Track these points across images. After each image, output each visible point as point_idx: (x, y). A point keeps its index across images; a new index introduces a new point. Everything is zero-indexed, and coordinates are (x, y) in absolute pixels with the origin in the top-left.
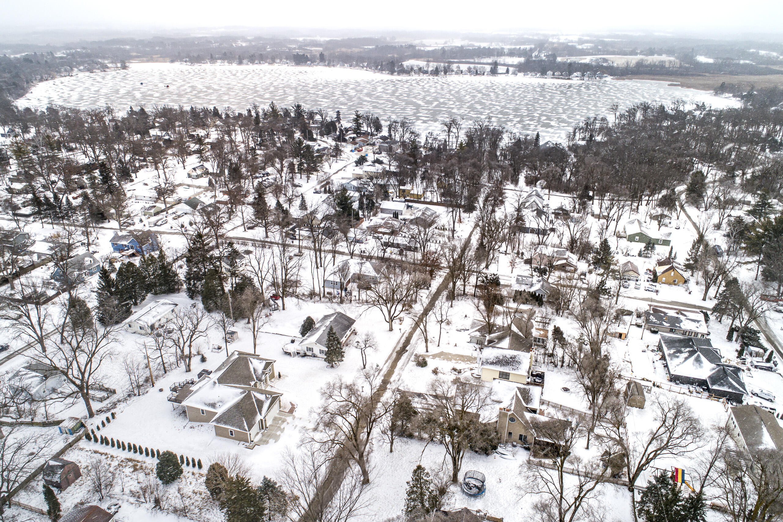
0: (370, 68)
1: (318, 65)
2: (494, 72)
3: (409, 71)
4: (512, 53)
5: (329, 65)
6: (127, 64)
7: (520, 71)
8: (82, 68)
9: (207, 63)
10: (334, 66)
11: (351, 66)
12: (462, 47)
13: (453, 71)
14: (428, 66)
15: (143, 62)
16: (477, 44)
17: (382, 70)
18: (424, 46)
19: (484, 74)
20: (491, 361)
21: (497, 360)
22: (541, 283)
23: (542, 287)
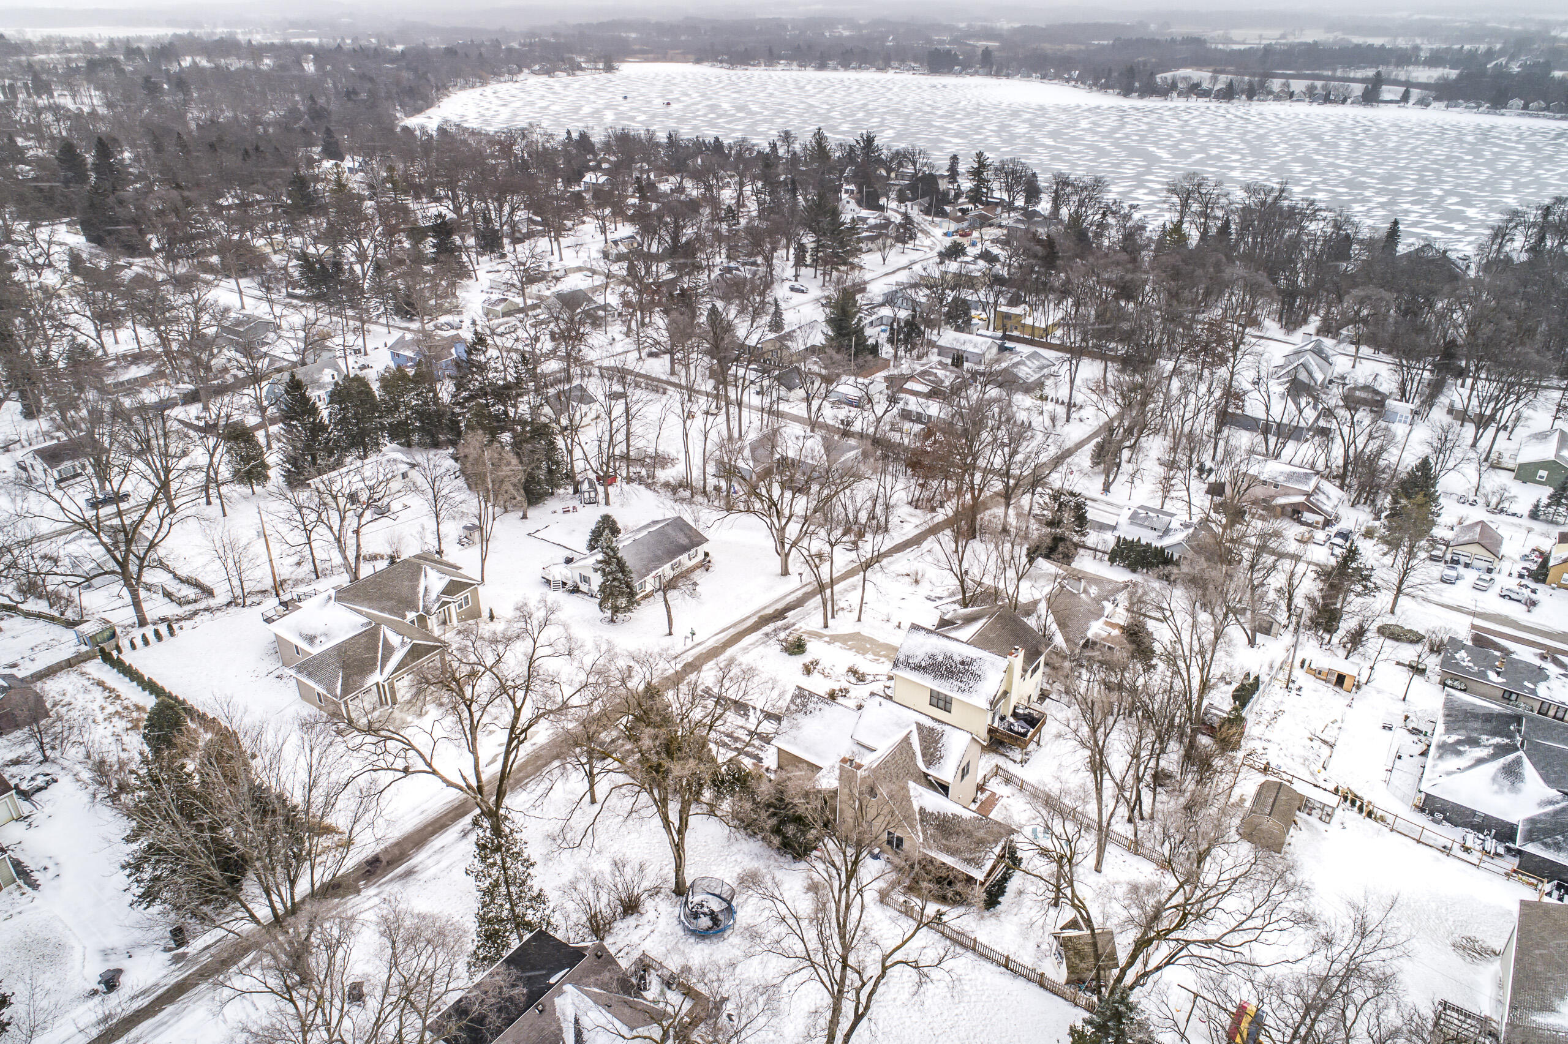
0: (1084, 83)
1: (976, 73)
2: (1370, 97)
3: (1165, 91)
4: (1435, 60)
5: (998, 75)
6: (616, 65)
7: (1437, 99)
8: (537, 67)
9: (759, 64)
10: (1007, 76)
11: (1043, 77)
12: (1316, 43)
13: (1270, 93)
14: (1214, 80)
15: (646, 60)
16: (1357, 40)
17: (1105, 87)
18: (1229, 41)
19: (1344, 101)
20: (916, 661)
21: (930, 662)
22: (1191, 530)
23: (1189, 539)
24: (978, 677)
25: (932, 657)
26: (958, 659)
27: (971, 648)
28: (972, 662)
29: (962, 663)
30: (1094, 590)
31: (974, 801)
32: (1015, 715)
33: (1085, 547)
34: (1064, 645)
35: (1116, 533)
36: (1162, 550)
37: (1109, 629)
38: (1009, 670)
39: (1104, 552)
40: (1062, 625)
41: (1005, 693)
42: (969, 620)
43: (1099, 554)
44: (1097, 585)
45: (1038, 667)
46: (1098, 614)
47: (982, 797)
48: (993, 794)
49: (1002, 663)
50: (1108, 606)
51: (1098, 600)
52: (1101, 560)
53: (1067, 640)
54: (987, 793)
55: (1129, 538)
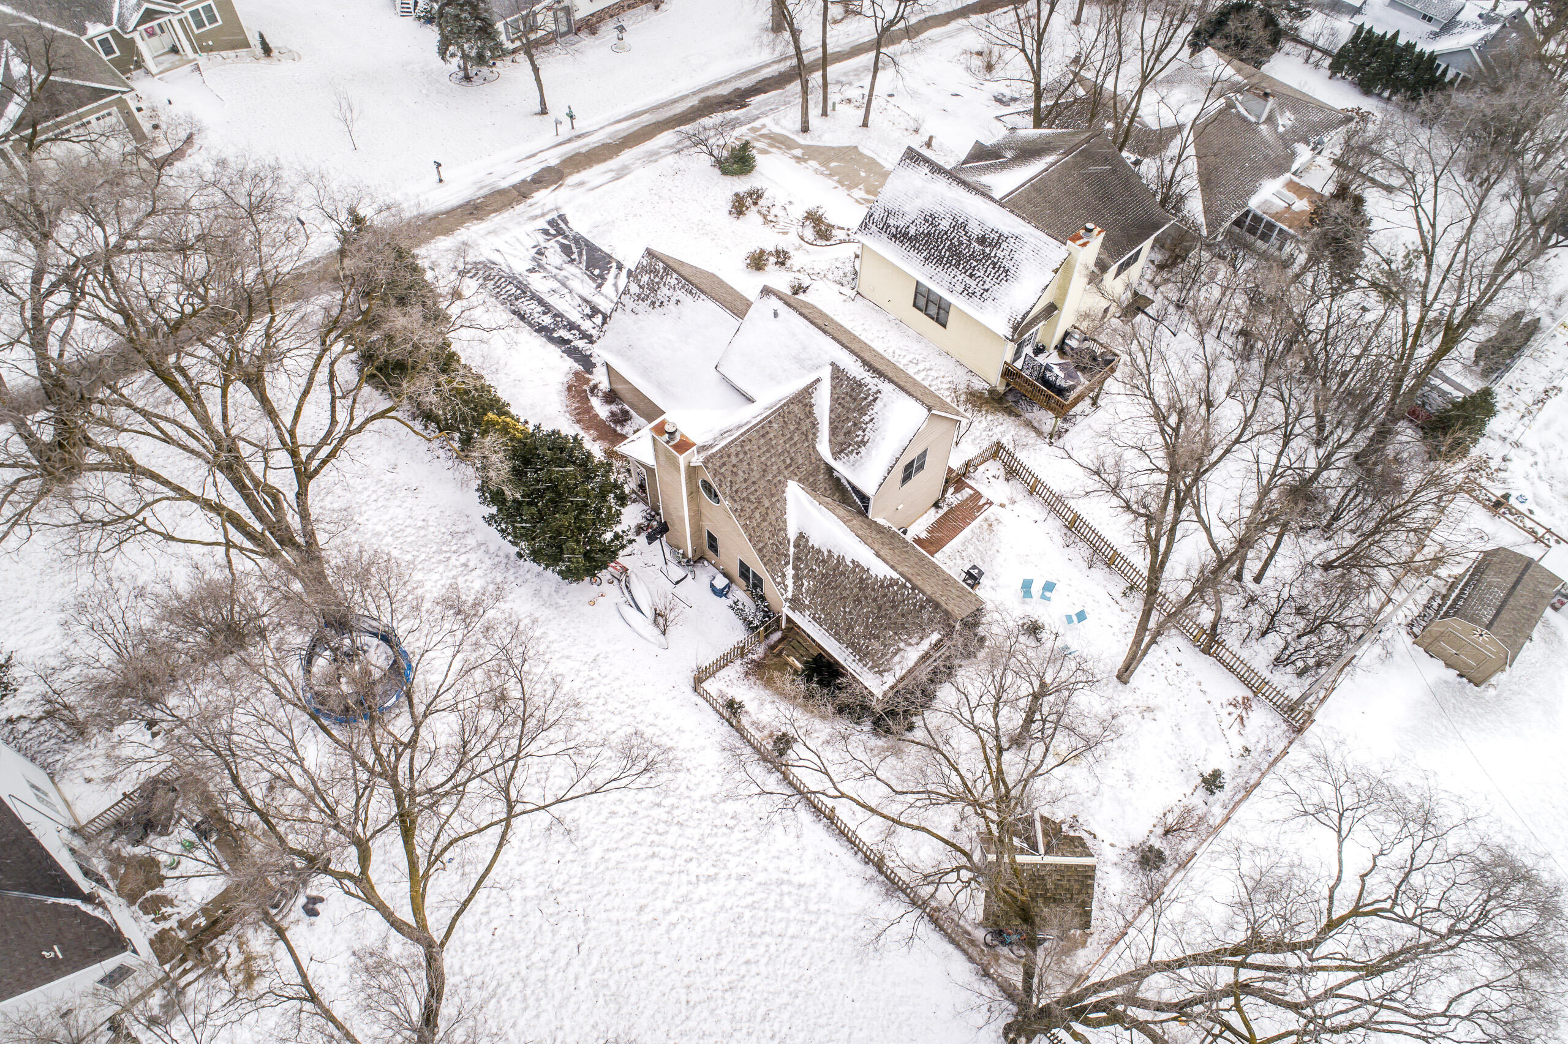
20: (901, 223)
21: (925, 228)
22: (1495, 28)
23: (1486, 44)
24: (1003, 273)
25: (931, 219)
26: (975, 230)
27: (1005, 212)
28: (1001, 238)
29: (982, 240)
30: (1286, 120)
31: (936, 505)
32: (1061, 348)
33: (1297, 40)
34: (1201, 219)
35: (1358, 20)
36: (1433, 57)
37: (1291, 196)
38: (1064, 268)
39: (1326, 52)
40: (1208, 181)
41: (1051, 309)
42: (1027, 152)
43: (1317, 55)
44: (1294, 109)
45: (1135, 258)
46: (1279, 166)
47: (953, 498)
48: (977, 495)
49: (1055, 251)
50: (1304, 153)
51: (1288, 140)
52: (1317, 65)
53: (1207, 211)
54: (967, 492)
55: (1378, 31)
